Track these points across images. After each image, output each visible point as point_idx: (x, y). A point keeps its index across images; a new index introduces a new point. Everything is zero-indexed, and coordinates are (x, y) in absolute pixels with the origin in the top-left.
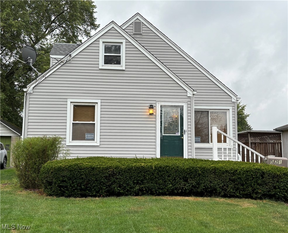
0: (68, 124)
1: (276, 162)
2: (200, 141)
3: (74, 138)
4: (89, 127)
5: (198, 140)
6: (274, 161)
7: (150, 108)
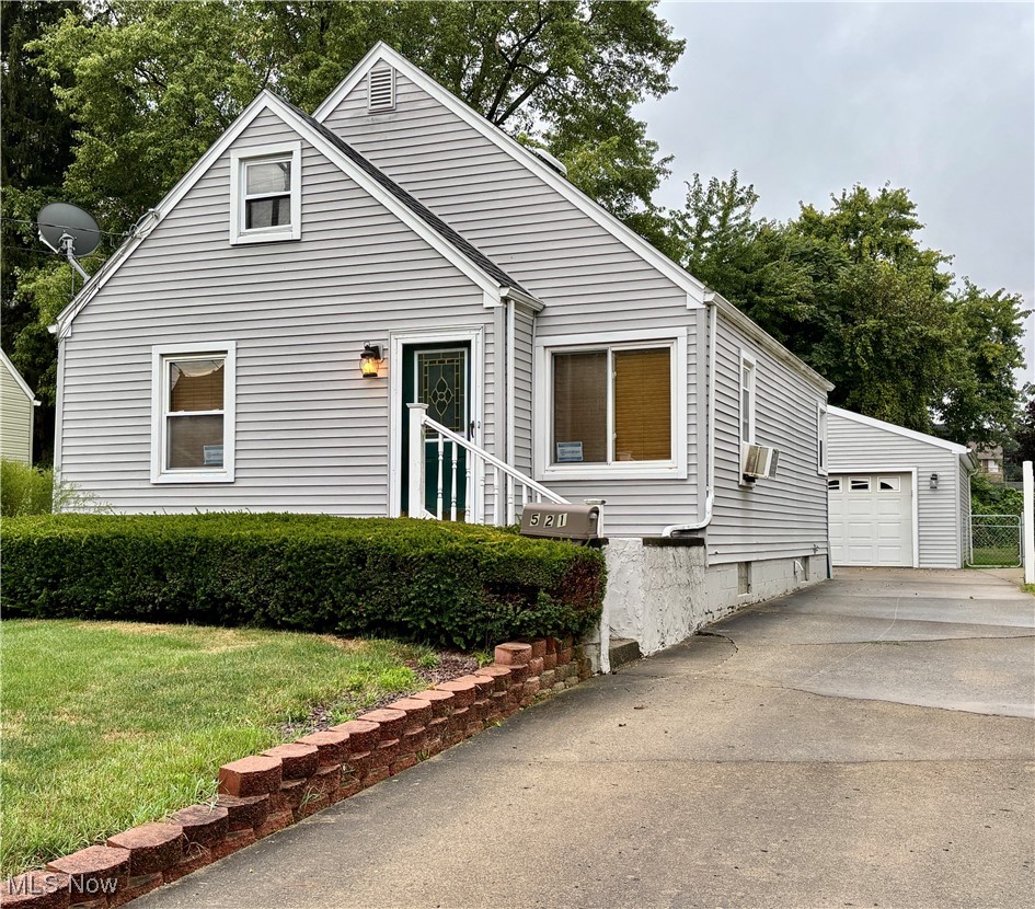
0: (154, 422)
1: (547, 519)
2: (581, 455)
3: (174, 462)
4: (205, 427)
5: (573, 452)
6: (543, 518)
7: (363, 356)
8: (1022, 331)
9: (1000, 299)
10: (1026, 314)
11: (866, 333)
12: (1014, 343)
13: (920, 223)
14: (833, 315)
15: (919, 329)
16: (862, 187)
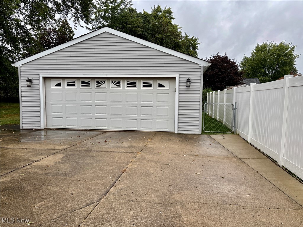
8: (198, 48)
9: (193, 39)
10: (199, 44)
11: (158, 39)
12: (196, 51)
13: (174, 18)
14: (149, 34)
15: (174, 40)
16: (159, 5)
